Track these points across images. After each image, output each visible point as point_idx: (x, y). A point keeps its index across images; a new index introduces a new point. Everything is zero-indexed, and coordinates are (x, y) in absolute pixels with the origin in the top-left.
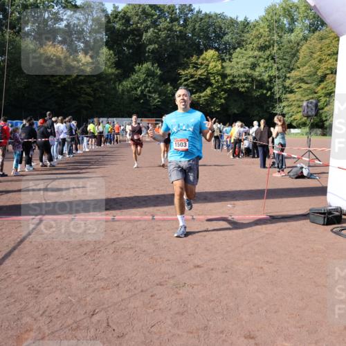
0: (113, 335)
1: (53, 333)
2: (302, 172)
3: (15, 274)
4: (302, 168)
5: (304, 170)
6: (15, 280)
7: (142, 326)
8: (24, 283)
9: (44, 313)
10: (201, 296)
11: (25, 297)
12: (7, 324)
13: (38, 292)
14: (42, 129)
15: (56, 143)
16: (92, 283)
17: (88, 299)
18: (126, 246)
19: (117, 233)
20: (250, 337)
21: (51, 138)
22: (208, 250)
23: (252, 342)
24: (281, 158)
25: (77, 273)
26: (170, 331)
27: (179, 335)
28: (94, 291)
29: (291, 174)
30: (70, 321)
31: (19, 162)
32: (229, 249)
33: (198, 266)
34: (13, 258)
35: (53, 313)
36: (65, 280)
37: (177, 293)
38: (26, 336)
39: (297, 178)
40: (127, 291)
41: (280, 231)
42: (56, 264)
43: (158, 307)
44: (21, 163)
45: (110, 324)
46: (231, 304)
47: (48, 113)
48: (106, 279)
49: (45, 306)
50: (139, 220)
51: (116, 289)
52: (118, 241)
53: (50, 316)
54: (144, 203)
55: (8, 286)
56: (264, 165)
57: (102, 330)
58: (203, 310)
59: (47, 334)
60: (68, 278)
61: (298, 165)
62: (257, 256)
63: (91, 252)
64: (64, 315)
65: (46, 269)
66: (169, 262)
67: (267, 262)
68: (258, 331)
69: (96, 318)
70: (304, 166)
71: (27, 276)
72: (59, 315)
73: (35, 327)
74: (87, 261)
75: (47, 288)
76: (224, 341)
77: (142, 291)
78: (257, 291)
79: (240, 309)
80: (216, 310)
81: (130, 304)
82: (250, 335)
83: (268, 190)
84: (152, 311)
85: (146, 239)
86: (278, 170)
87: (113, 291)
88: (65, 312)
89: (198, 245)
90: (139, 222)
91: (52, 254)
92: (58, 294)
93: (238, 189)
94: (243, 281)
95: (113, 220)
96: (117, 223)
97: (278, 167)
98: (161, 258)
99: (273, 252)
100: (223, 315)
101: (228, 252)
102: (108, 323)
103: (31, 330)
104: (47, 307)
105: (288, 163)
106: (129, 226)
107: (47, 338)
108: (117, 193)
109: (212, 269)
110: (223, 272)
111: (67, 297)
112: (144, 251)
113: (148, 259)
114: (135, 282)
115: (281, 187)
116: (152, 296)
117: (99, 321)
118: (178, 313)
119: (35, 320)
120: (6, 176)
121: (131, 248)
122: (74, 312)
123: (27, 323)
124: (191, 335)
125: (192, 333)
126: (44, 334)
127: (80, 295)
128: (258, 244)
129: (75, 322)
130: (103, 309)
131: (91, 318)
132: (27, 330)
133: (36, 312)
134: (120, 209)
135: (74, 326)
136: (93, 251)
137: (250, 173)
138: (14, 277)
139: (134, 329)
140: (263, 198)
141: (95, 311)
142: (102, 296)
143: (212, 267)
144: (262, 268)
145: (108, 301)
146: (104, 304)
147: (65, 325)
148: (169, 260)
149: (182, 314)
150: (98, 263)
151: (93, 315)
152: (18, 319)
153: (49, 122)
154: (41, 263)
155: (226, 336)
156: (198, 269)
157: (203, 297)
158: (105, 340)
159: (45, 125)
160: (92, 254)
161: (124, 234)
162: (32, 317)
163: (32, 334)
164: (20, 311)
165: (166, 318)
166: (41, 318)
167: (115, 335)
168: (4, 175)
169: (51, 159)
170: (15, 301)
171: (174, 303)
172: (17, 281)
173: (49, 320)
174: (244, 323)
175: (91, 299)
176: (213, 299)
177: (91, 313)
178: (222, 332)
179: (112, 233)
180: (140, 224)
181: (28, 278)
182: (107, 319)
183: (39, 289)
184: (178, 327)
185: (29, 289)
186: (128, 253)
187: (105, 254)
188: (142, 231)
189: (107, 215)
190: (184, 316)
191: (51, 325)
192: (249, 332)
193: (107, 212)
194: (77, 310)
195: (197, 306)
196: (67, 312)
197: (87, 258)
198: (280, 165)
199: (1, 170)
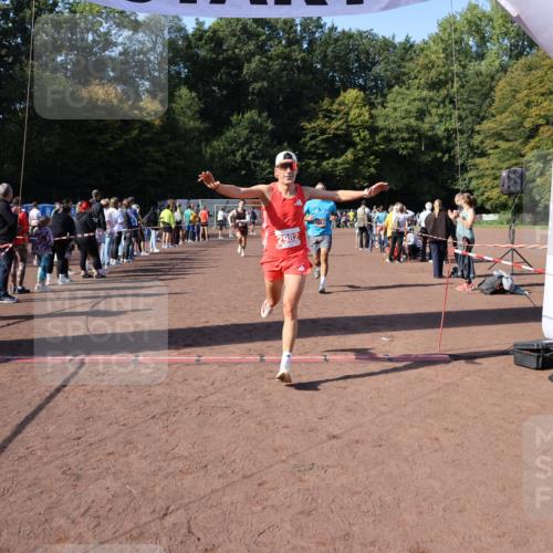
0: (197, 547)
2: (501, 284)
3: (41, 449)
4: (501, 277)
5: (504, 281)
6: (41, 457)
7: (244, 533)
8: (58, 462)
9: (87, 511)
10: (338, 485)
11: (58, 485)
12: (29, 528)
13: (78, 478)
14: (84, 218)
15: (107, 240)
16: (162, 464)
17: (158, 489)
18: (219, 405)
19: (204, 383)
21: (98, 232)
22: (350, 411)
25: (141, 447)
26: (289, 542)
27: (302, 548)
28: (166, 478)
29: (484, 287)
30: (128, 525)
31: (48, 269)
32: (383, 409)
33: (334, 437)
34: (38, 424)
35: (101, 512)
36: (122, 460)
37: (301, 481)
39: (492, 293)
40: (220, 476)
41: (468, 379)
42: (107, 432)
43: (269, 503)
44: (50, 272)
45: (193, 530)
46: (387, 499)
47: (95, 191)
48: (186, 458)
49: (89, 500)
50: (239, 363)
51: (202, 473)
52: (206, 397)
53: (98, 517)
54: (246, 335)
55: (30, 467)
56: (439, 273)
57: (179, 539)
58: (342, 508)
60: (127, 455)
61: (495, 273)
62: (430, 421)
63: (163, 414)
64: (119, 514)
65: (92, 440)
66: (287, 430)
67: (446, 429)
68: (432, 541)
69: (169, 520)
70: (504, 274)
71: (60, 453)
72: (111, 515)
73: (72, 533)
74: (157, 428)
75: (91, 472)
77: (244, 477)
78: (430, 477)
79: (403, 505)
80: (364, 508)
81: (226, 499)
83: (447, 314)
84: (259, 508)
85: (251, 392)
87: (198, 477)
88: (121, 510)
89: (333, 402)
90: (239, 366)
91: (99, 417)
92: (109, 482)
93: (399, 312)
94: (406, 460)
95: (198, 362)
96: (204, 367)
97: (463, 277)
98: (274, 424)
99: (455, 413)
100: (375, 515)
101: (384, 414)
102: (189, 528)
103: (67, 538)
104: (93, 501)
105: (479, 269)
106: (223, 372)
108: (203, 320)
109: (357, 442)
110: (375, 446)
111: (124, 485)
112: (248, 413)
113: (253, 425)
114: (234, 461)
115: (467, 308)
116: (260, 485)
117: (174, 524)
118: (300, 513)
119: (73, 522)
120: (28, 292)
121: (227, 407)
122: (135, 510)
123: (59, 527)
124: (323, 548)
125: (324, 544)
127: (145, 482)
128: (430, 400)
129: (137, 526)
130: (181, 506)
131: (162, 519)
132: (60, 539)
133: (75, 510)
134: (208, 345)
135: (134, 533)
136: (166, 413)
137: (421, 287)
138: (39, 453)
139: (232, 537)
140: (439, 327)
141: (168, 509)
142: (179, 484)
143: (356, 438)
144: (437, 439)
145: (189, 493)
146: (182, 498)
147: (122, 531)
148: (287, 427)
149: (309, 514)
150: (174, 432)
151: (166, 514)
152: (46, 521)
153: (95, 207)
154: (83, 432)
155: (379, 549)
156: (334, 442)
157: (342, 486)
159: (90, 211)
160: (165, 417)
161: (217, 384)
162: (68, 518)
164: (50, 508)
165: (282, 520)
166: (81, 520)
167: (200, 548)
168: (23, 291)
169: (98, 265)
170: (41, 493)
171: (296, 495)
172: (45, 460)
173: (95, 523)
174: (408, 528)
175: (163, 489)
176: (359, 489)
177: (162, 513)
178: (373, 543)
179: (196, 383)
180: (242, 369)
181: (62, 456)
182: (188, 522)
183: (79, 472)
184: (302, 535)
185: (64, 473)
186: (221, 416)
187: (185, 417)
188: (244, 381)
189: (189, 353)
190: (311, 518)
191: (97, 530)
192: (418, 543)
193: (187, 350)
194: (140, 507)
195: (333, 501)
196: (124, 510)
197: (157, 424)
198: (465, 273)
199: (21, 283)
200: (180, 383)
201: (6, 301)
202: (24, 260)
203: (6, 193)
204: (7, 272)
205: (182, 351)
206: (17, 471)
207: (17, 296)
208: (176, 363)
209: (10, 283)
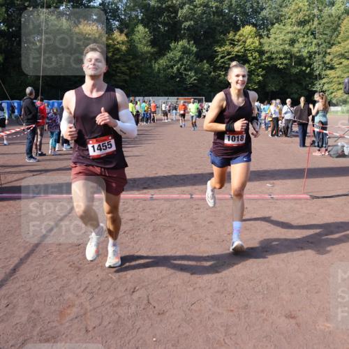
0: (153, 312)
1: (94, 309)
2: (343, 151)
3: (56, 251)
5: (345, 148)
6: (56, 257)
7: (182, 304)
8: (66, 259)
9: (85, 289)
10: (240, 275)
11: (67, 273)
12: (50, 299)
13: (79, 269)
17: (128, 276)
18: (165, 225)
19: (156, 211)
20: (291, 316)
23: (293, 321)
24: (321, 137)
26: (210, 310)
27: (219, 313)
29: (331, 153)
30: (111, 298)
35: (95, 290)
38: (69, 312)
39: (337, 157)
41: (322, 211)
43: (198, 285)
44: (58, 142)
45: (151, 301)
46: (272, 284)
48: (146, 258)
49: (87, 282)
50: (178, 199)
52: (157, 220)
53: (92, 293)
54: (181, 182)
55: (49, 263)
56: (303, 144)
57: (142, 307)
58: (243, 289)
59: (89, 310)
61: (339, 144)
62: (297, 236)
63: (131, 230)
64: (105, 291)
66: (209, 241)
67: (308, 242)
68: (299, 311)
69: (136, 295)
70: (345, 145)
71: (68, 254)
72: (100, 292)
73: (77, 303)
74: (127, 239)
75: (88, 265)
76: (265, 320)
77: (181, 270)
78: (298, 271)
79: (281, 288)
80: (257, 289)
81: (171, 283)
82: (291, 315)
83: (309, 170)
84: (191, 289)
85: (185, 217)
86: (318, 148)
88: (106, 289)
90: (175, 202)
92: (98, 272)
93: (277, 168)
94: (283, 260)
95: (152, 199)
96: (155, 202)
97: (318, 146)
98: (200, 237)
99: (314, 232)
100: (264, 294)
101: (267, 231)
102: (148, 300)
103: (74, 306)
104: (89, 283)
105: (331, 142)
106: (167, 205)
107: (89, 314)
108: (154, 172)
110: (263, 252)
111: (108, 274)
112: (183, 230)
113: (187, 238)
115: (320, 166)
116: (191, 274)
117: (139, 298)
118: (218, 292)
119: (77, 296)
120: (45, 155)
121: (170, 227)
122: (115, 289)
123: (69, 298)
124: (231, 313)
125: (232, 311)
126: (86, 309)
129: (116, 298)
130: (143, 286)
131: (132, 295)
132: (69, 306)
133: (78, 288)
134: (157, 188)
135: (115, 302)
137: (289, 152)
138: (55, 254)
139: (175, 306)
140: (302, 177)
141: (135, 288)
142: (142, 274)
144: (302, 248)
145: (148, 279)
146: (144, 281)
147: (107, 301)
148: (207, 239)
149: (222, 293)
150: (138, 241)
151: (133, 292)
152: (61, 295)
155: (266, 315)
157: (243, 276)
158: (146, 316)
160: (131, 233)
161: (164, 212)
162: (74, 293)
163: (75, 310)
164: (63, 287)
165: (206, 296)
166: (82, 294)
167: (155, 312)
168: (42, 154)
170: (57, 278)
171: (214, 281)
172: (59, 258)
173: (91, 296)
174: (284, 302)
175: (132, 276)
176: (253, 278)
177: (132, 290)
178: (263, 311)
179: (151, 212)
180: (178, 203)
181: (70, 255)
182: (148, 296)
183: (80, 266)
184: (218, 305)
185: (70, 266)
186: (167, 232)
187: (144, 232)
188: (180, 210)
189: (145, 193)
190: (223, 295)
191: (92, 301)
192: (290, 312)
193: (145, 191)
194: (118, 288)
195: (237, 285)
196: (108, 289)
197: (127, 236)
198: (320, 144)
199: (40, 150)
200: (141, 211)
201: (32, 161)
202: (42, 135)
203: (31, 94)
204: (31, 142)
205: (141, 192)
206: (42, 265)
207: (38, 158)
208: (138, 199)
209: (34, 149)
